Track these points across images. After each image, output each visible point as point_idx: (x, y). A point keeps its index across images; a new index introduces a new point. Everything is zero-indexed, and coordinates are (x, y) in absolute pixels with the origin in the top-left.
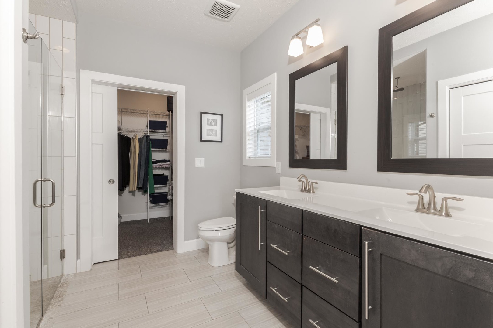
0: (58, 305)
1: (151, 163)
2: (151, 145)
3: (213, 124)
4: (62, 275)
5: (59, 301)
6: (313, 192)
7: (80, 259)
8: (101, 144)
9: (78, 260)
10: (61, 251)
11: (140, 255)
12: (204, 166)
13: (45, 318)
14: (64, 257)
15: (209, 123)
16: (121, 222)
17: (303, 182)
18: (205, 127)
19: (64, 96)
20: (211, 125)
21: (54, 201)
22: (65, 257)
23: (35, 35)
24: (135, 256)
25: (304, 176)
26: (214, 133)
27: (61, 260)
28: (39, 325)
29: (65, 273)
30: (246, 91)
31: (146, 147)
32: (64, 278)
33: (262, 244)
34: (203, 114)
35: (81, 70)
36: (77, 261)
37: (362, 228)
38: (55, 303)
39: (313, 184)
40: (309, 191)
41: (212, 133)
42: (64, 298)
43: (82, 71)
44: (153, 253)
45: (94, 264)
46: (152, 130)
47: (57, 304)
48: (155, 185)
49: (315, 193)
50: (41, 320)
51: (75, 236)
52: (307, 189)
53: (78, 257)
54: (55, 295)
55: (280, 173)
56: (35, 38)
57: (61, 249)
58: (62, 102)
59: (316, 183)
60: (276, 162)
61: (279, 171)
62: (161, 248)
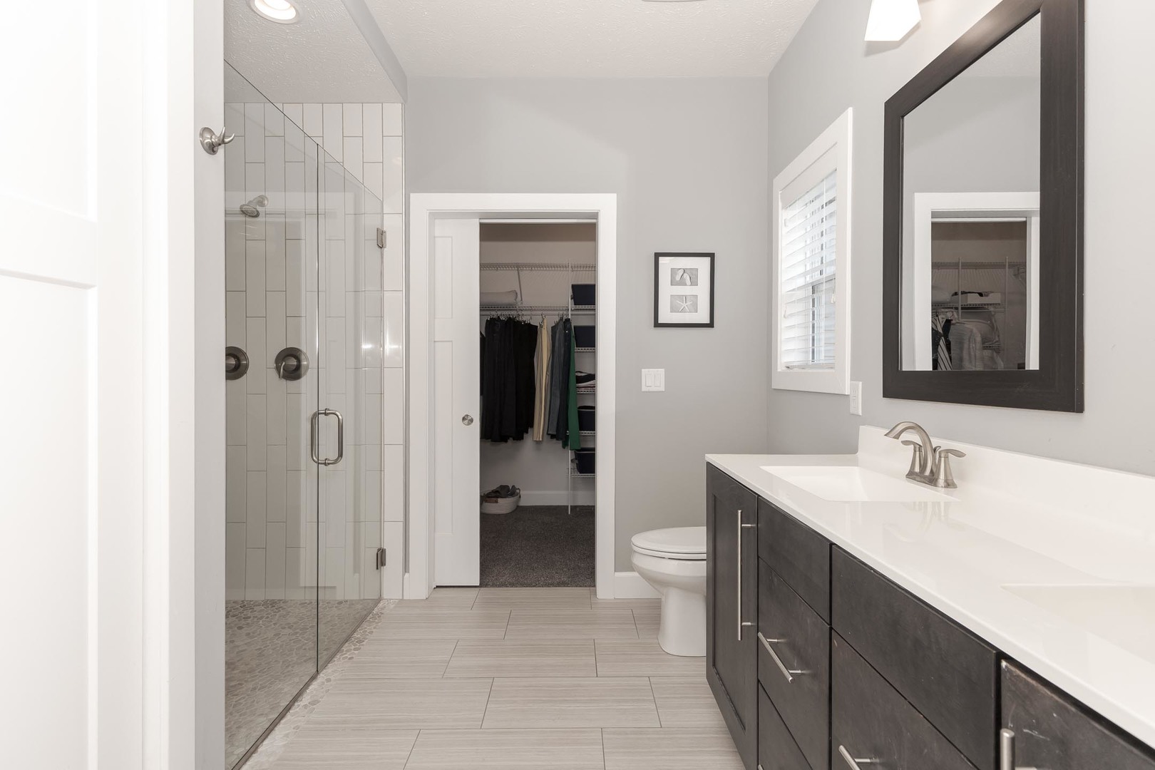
0: (349, 657)
1: (572, 380)
2: (573, 341)
3: (688, 282)
4: (380, 599)
5: (355, 649)
6: (949, 484)
7: (409, 572)
8: (449, 341)
9: (407, 575)
10: (379, 550)
11: (523, 585)
12: (662, 389)
13: (322, 677)
14: (383, 564)
15: (678, 278)
16: (518, 506)
17: (917, 448)
18: (666, 290)
19: (385, 250)
20: (682, 283)
21: (341, 455)
22: (385, 565)
23: (222, 137)
24: (512, 585)
25: (916, 428)
26: (689, 303)
27: (377, 569)
28: (307, 688)
29: (385, 596)
30: (779, 181)
31: (562, 345)
32: (380, 605)
33: (748, 626)
34: (660, 258)
35: (412, 195)
36: (403, 575)
37: (1004, 664)
38: (347, 651)
39: (946, 457)
40: (932, 480)
41: (684, 305)
42: (363, 645)
43: (414, 197)
44: (548, 585)
45: (437, 587)
46: (580, 307)
47: (347, 655)
48: (581, 430)
49: (954, 486)
50: (313, 678)
51: (401, 525)
52: (927, 473)
53: (406, 569)
54: (355, 635)
55: (860, 414)
56: (223, 142)
57: (379, 547)
58: (382, 262)
59: (959, 454)
60: (851, 380)
61: (858, 407)
62: (569, 578)
